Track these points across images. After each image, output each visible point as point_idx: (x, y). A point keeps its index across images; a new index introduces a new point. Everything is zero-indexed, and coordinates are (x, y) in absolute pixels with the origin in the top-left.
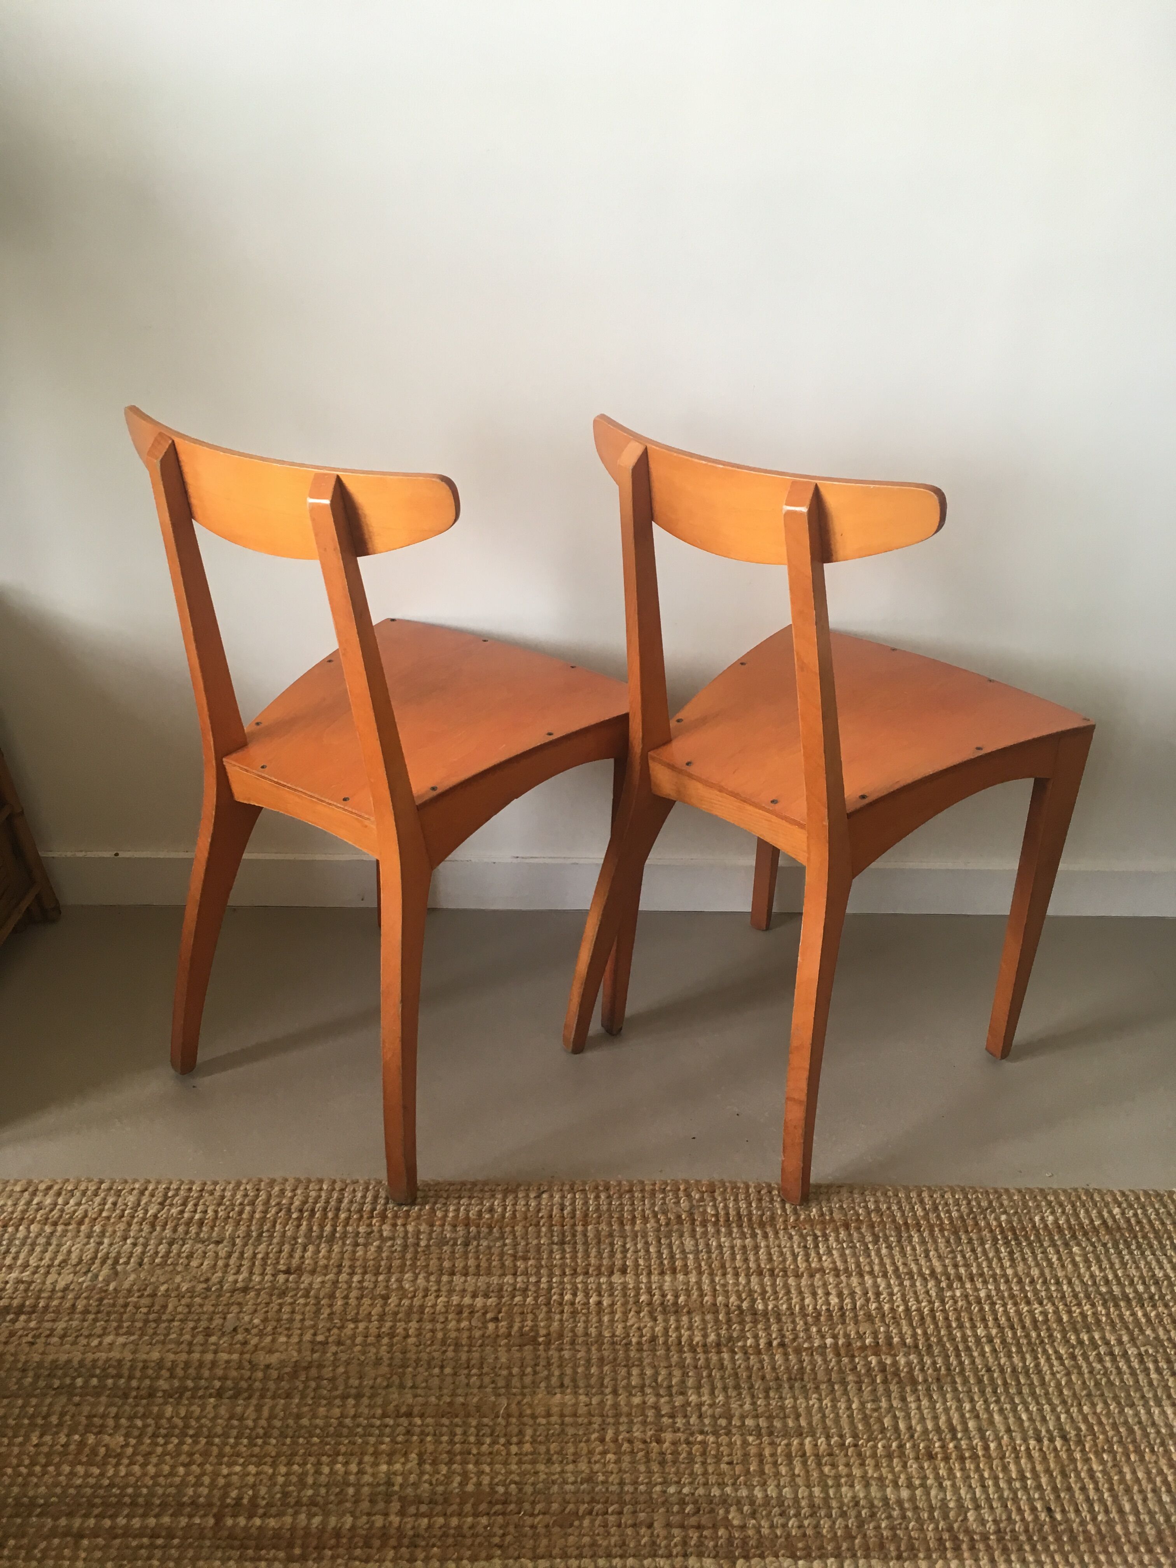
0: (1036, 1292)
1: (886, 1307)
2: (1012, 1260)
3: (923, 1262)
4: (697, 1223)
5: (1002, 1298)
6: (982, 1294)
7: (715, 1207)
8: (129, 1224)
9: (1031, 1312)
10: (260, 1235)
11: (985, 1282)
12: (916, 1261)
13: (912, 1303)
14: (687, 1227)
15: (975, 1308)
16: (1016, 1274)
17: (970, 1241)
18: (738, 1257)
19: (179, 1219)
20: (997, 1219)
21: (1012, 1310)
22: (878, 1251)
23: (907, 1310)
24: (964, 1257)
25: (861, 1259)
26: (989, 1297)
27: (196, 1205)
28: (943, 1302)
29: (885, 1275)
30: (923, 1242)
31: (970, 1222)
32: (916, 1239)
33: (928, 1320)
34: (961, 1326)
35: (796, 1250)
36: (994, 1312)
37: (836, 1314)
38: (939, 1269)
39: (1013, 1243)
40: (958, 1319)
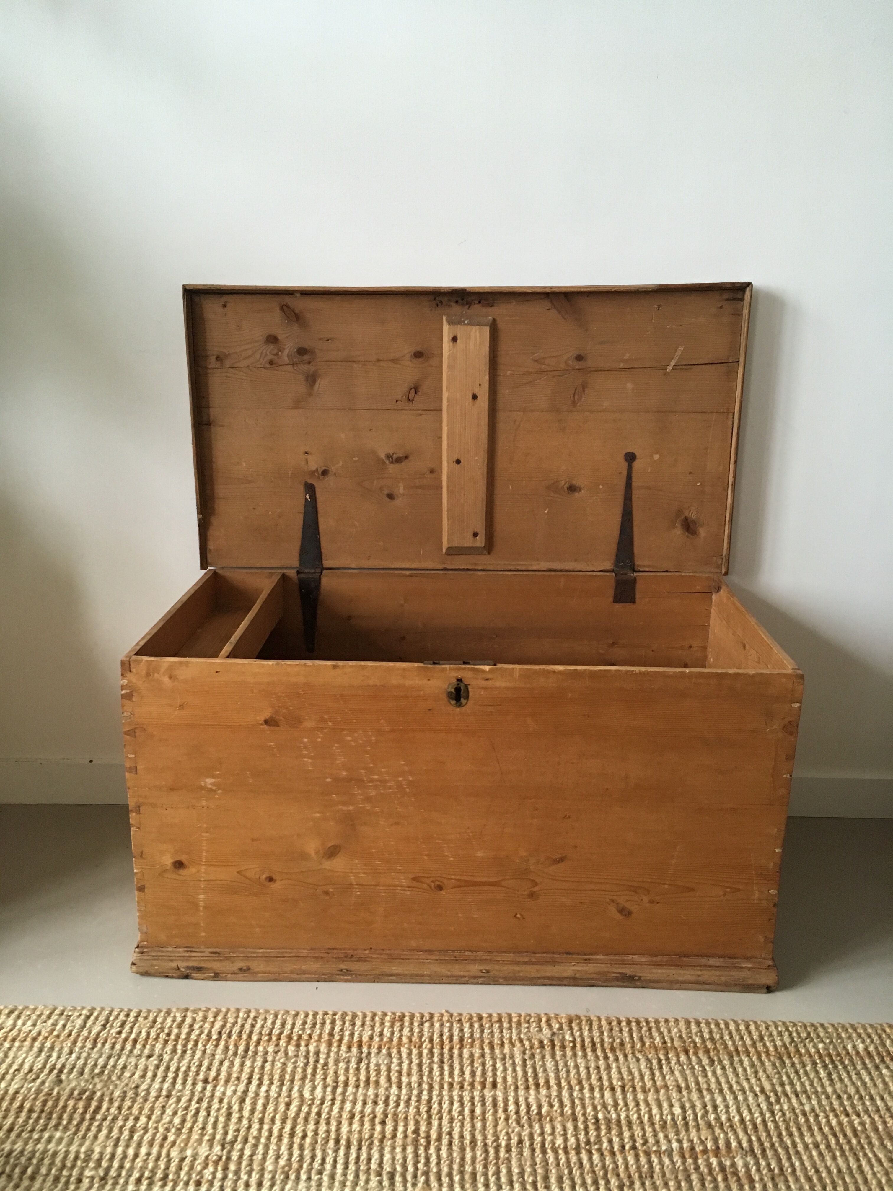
0: (853, 1106)
1: (724, 1118)
2: (831, 1080)
3: (753, 1081)
4: (557, 1048)
5: (825, 1111)
6: (807, 1108)
7: (572, 1034)
8: (75, 1043)
9: (851, 1123)
10: (184, 1052)
11: (809, 1098)
12: (748, 1080)
13: (745, 1113)
14: (548, 1049)
15: (801, 1119)
16: (835, 1091)
17: (793, 1064)
18: (593, 1076)
19: (117, 1038)
20: (815, 1046)
21: (834, 1122)
22: (714, 1073)
23: (742, 1121)
24: (788, 1077)
25: (700, 1079)
26: (813, 1110)
27: (132, 1028)
28: (773, 1113)
29: (721, 1091)
30: (753, 1065)
31: (792, 1049)
32: (746, 1063)
33: (761, 1128)
34: (791, 1135)
35: (644, 1070)
36: (819, 1124)
37: (680, 1122)
38: (767, 1087)
39: (830, 1066)
40: (787, 1128)
